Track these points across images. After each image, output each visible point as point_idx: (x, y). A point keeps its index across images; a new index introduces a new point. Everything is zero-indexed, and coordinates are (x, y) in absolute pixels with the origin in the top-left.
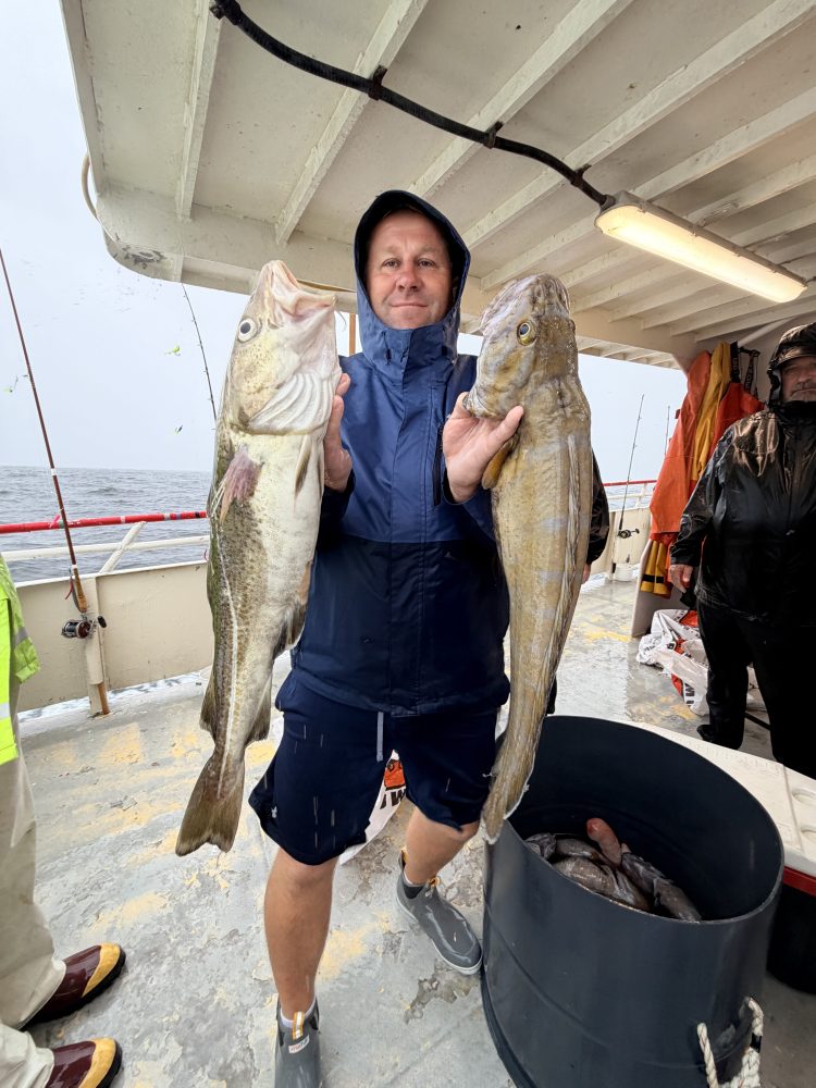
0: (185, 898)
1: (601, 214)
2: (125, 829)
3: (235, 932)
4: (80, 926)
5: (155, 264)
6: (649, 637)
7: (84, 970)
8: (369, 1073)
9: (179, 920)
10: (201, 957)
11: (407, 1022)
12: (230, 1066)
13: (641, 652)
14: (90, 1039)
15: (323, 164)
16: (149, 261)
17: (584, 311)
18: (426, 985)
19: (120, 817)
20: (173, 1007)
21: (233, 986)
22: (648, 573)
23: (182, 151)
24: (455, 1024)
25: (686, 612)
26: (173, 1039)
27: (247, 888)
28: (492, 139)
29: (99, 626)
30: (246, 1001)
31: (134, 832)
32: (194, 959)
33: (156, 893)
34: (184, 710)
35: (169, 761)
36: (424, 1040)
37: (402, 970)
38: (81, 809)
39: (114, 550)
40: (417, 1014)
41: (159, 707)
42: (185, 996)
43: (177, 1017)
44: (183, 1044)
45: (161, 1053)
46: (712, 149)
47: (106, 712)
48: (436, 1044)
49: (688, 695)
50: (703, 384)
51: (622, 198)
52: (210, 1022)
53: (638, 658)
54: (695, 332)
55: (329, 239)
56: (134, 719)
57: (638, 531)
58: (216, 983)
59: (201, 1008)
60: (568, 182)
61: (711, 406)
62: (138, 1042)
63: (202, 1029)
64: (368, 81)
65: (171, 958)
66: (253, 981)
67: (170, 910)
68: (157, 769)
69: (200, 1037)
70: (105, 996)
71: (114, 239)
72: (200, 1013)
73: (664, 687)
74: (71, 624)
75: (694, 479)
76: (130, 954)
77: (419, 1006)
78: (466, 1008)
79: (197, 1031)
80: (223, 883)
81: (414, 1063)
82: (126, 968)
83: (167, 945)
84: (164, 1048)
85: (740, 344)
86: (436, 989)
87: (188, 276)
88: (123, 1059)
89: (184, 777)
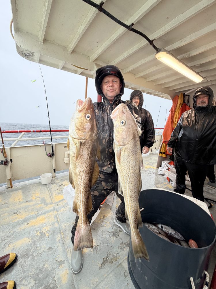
0: (36, 239)
1: (157, 54)
2: (18, 220)
3: (51, 248)
4: (3, 248)
5: (31, 57)
6: (161, 167)
7: (4, 261)
8: (90, 284)
9: (34, 245)
10: (40, 255)
11: (100, 270)
12: (49, 286)
13: (159, 171)
14: (6, 281)
15: (83, 30)
16: (29, 56)
17: (148, 82)
18: (105, 259)
19: (16, 217)
20: (32, 270)
21: (50, 263)
22: (161, 151)
23: (42, 22)
24: (113, 269)
25: (170, 161)
26: (32, 279)
27: (54, 235)
28: (131, 28)
29: (10, 162)
30: (54, 267)
31: (20, 221)
32: (39, 256)
33: (27, 238)
34: (35, 187)
35: (31, 201)
36: (105, 274)
37: (98, 256)
38: (4, 215)
39: (16, 140)
40: (103, 267)
41: (28, 185)
42: (36, 266)
43: (33, 273)
44: (35, 280)
45: (28, 284)
46: (186, 39)
47: (12, 187)
48: (108, 275)
49: (171, 182)
50: (176, 103)
51: (162, 49)
52: (43, 273)
53: (158, 173)
54: (175, 90)
55: (83, 54)
56: (21, 189)
57: (158, 141)
58: (45, 262)
59: (40, 270)
60: (149, 43)
61: (178, 109)
62: (21, 281)
63: (41, 276)
64: (99, 5)
65: (31, 256)
66: (56, 261)
67: (31, 242)
68: (27, 203)
69: (40, 278)
70: (11, 268)
71: (19, 46)
72: (40, 271)
73: (165, 180)
74: (2, 161)
75: (174, 127)
76: (19, 256)
77: (103, 265)
78: (116, 265)
79: (39, 277)
80: (47, 234)
81: (102, 281)
82: (17, 260)
83: (30, 253)
84: (29, 282)
85: (186, 94)
86: (108, 260)
87: (41, 61)
88: (17, 286)
89: (35, 205)
